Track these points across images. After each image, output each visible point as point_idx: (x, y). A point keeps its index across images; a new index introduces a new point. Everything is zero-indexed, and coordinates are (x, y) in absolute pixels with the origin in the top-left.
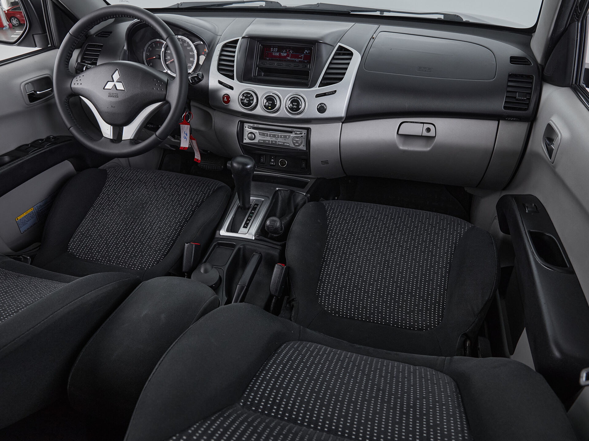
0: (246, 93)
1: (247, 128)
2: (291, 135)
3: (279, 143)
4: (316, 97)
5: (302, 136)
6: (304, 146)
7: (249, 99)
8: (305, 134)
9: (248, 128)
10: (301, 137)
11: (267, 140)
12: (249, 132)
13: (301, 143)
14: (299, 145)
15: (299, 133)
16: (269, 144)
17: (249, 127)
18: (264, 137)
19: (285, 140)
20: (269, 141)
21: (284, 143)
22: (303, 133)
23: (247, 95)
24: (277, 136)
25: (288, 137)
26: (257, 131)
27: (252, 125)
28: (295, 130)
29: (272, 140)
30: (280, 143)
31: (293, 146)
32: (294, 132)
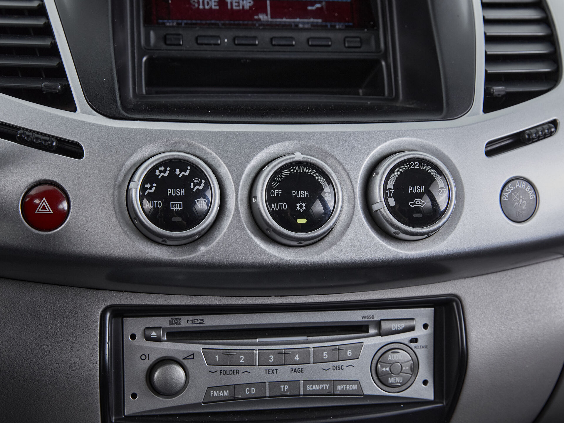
0: (165, 163)
1: (140, 341)
2: (367, 342)
3: (309, 388)
4: (489, 153)
5: (415, 340)
6: (425, 382)
7: (189, 190)
8: (425, 326)
9: (148, 338)
10: (412, 345)
11: (250, 385)
12: (154, 358)
13: (415, 368)
14: (406, 384)
15: (401, 325)
16: (259, 399)
17: (154, 334)
18: (233, 372)
19: (340, 368)
20: (260, 385)
21: (334, 383)
22: (418, 324)
23: (172, 172)
24: (297, 358)
25: (349, 353)
26: (197, 348)
27: (164, 322)
28: (377, 314)
29: (274, 378)
30: (316, 387)
31: (379, 391)
32: (378, 324)
